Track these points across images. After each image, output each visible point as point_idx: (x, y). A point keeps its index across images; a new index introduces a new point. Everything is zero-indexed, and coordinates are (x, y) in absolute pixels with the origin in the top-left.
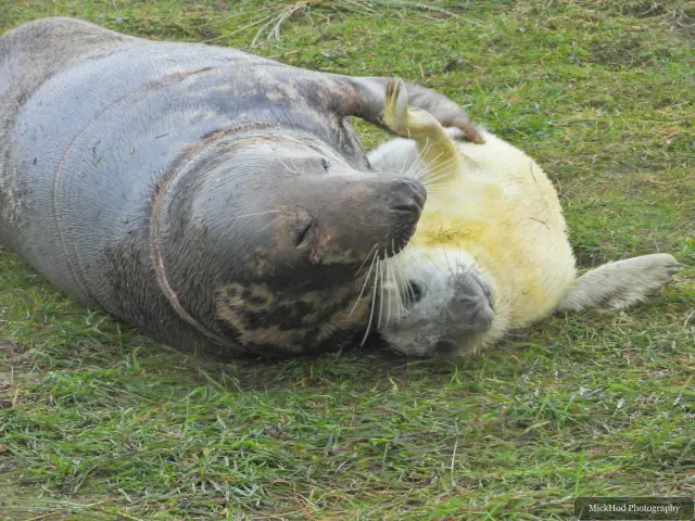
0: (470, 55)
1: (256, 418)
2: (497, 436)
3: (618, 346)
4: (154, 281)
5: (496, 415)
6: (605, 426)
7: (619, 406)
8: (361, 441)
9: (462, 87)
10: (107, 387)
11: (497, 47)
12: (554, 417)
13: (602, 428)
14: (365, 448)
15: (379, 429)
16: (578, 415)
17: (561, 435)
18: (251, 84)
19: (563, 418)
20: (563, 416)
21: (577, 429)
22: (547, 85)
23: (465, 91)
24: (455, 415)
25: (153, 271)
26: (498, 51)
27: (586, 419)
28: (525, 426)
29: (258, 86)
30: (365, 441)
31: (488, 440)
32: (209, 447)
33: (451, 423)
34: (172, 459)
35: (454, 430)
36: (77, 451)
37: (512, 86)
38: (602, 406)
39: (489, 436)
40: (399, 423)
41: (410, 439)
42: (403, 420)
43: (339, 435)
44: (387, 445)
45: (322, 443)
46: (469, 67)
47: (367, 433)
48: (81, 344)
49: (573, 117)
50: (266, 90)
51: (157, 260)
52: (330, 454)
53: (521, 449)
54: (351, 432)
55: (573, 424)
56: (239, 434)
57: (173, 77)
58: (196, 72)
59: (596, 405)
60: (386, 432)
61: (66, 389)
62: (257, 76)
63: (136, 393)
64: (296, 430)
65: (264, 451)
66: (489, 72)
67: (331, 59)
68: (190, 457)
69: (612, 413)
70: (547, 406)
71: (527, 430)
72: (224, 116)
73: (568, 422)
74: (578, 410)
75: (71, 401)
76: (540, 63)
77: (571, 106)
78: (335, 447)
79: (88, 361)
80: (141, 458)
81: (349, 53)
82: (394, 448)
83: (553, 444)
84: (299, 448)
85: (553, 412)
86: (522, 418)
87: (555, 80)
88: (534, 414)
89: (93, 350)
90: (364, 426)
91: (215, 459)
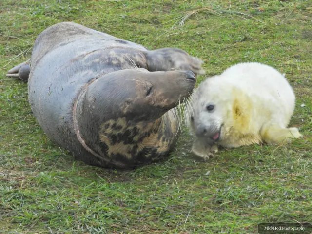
0: (253, 34)
1: (114, 196)
2: (208, 207)
3: (270, 167)
4: (76, 138)
5: (209, 198)
6: (253, 204)
7: (261, 195)
8: (152, 208)
9: (247, 48)
10: (61, 179)
11: (265, 31)
12: (233, 199)
13: (252, 205)
14: (153, 211)
15: (160, 203)
16: (243, 199)
17: (234, 208)
18: (106, 57)
19: (237, 200)
20: (237, 199)
21: (242, 205)
22: (280, 48)
23: (248, 50)
24: (193, 198)
25: (75, 135)
26: (265, 33)
27: (246, 201)
28: (221, 203)
29: (109, 58)
30: (154, 208)
31: (204, 209)
32: (89, 209)
33: (191, 201)
34: (73, 214)
35: (191, 204)
36: (38, 209)
37: (267, 48)
38: (254, 195)
39: (205, 207)
40: (169, 200)
41: (172, 208)
42: (172, 199)
43: (143, 205)
44: (161, 210)
45: (137, 208)
46: (252, 40)
47: (155, 205)
48: (57, 160)
49: (285, 63)
50: (112, 60)
51: (77, 130)
52: (139, 213)
53: (216, 214)
54: (149, 204)
55: (241, 203)
56: (104, 203)
57: (81, 56)
58: (90, 53)
59: (252, 194)
60: (163, 204)
61: (44, 180)
62: (110, 54)
63: (72, 182)
64: (128, 202)
65: (111, 212)
66: (260, 42)
67: (199, 35)
68: (81, 213)
69: (257, 198)
70: (231, 194)
71: (221, 205)
72: (95, 73)
73: (238, 202)
74: (243, 197)
75: (46, 185)
76: (280, 38)
77: (287, 57)
78: (141, 210)
79: (58, 167)
80: (61, 213)
81: (207, 33)
82: (165, 211)
83: (230, 212)
84: (127, 211)
85: (233, 197)
86: (220, 199)
87: (284, 46)
88: (225, 198)
89: (61, 162)
90: (155, 201)
91: (90, 214)
